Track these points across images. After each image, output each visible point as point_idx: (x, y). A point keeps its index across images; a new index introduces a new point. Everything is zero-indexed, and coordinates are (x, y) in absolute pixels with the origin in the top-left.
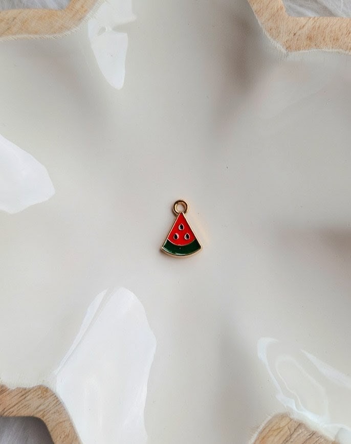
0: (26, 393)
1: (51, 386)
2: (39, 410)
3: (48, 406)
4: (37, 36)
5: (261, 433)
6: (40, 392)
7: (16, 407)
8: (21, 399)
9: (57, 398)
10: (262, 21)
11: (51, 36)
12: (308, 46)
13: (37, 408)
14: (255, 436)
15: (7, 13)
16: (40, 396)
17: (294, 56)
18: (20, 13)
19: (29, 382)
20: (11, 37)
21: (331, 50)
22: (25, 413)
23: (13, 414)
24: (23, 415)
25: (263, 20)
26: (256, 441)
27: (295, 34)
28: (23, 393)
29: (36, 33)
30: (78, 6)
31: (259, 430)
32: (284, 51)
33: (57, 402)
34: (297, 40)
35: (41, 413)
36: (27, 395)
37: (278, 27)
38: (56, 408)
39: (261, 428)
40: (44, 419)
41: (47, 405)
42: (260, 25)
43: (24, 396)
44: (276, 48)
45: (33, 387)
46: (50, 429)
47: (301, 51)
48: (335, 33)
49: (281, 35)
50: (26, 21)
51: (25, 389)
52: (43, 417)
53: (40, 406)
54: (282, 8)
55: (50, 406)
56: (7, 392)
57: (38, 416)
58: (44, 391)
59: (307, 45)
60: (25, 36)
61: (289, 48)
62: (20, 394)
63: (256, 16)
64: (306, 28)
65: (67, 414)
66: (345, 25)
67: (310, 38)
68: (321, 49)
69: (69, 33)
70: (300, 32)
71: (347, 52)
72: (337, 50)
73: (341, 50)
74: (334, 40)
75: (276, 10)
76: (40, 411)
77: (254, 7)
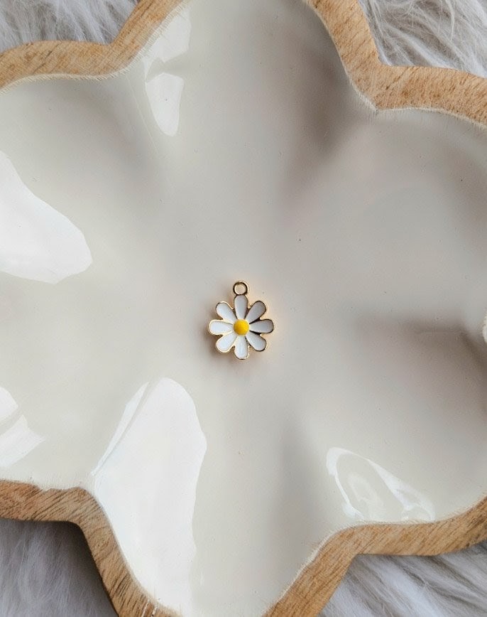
0: (60, 496)
1: (89, 489)
2: (74, 514)
3: (85, 510)
4: (77, 76)
5: (322, 549)
6: (77, 495)
7: (49, 510)
8: (54, 502)
9: (96, 502)
10: (350, 70)
11: (95, 77)
12: (404, 103)
13: (73, 512)
14: (316, 552)
15: (41, 45)
16: (77, 499)
17: (387, 114)
18: (56, 46)
19: (65, 484)
20: (45, 76)
21: (429, 110)
22: (59, 517)
23: (46, 518)
24: (56, 519)
25: (351, 68)
26: (316, 558)
27: (387, 88)
28: (58, 495)
29: (76, 72)
30: (127, 41)
31: (320, 546)
32: (373, 108)
33: (96, 506)
34: (390, 95)
35: (78, 518)
36: (62, 497)
37: (367, 78)
38: (95, 513)
39: (323, 543)
40: (80, 525)
41: (84, 508)
42: (347, 73)
43: (58, 499)
44: (364, 104)
45: (69, 489)
46: (86, 536)
47: (393, 110)
48: (436, 87)
49: (371, 88)
50: (64, 56)
51: (60, 491)
52: (80, 523)
53: (76, 510)
54: (374, 54)
55: (87, 511)
56: (40, 493)
57: (74, 521)
58: (81, 494)
59: (401, 102)
60: (63, 75)
61: (379, 104)
62: (54, 497)
63: (343, 62)
64: (401, 80)
65: (106, 520)
66: (448, 78)
67: (405, 93)
68: (419, 107)
69: (116, 73)
70: (393, 86)
71: (449, 112)
72: (438, 109)
73: (442, 109)
74: (434, 96)
75: (367, 55)
76: (76, 516)
77: (341, 52)
